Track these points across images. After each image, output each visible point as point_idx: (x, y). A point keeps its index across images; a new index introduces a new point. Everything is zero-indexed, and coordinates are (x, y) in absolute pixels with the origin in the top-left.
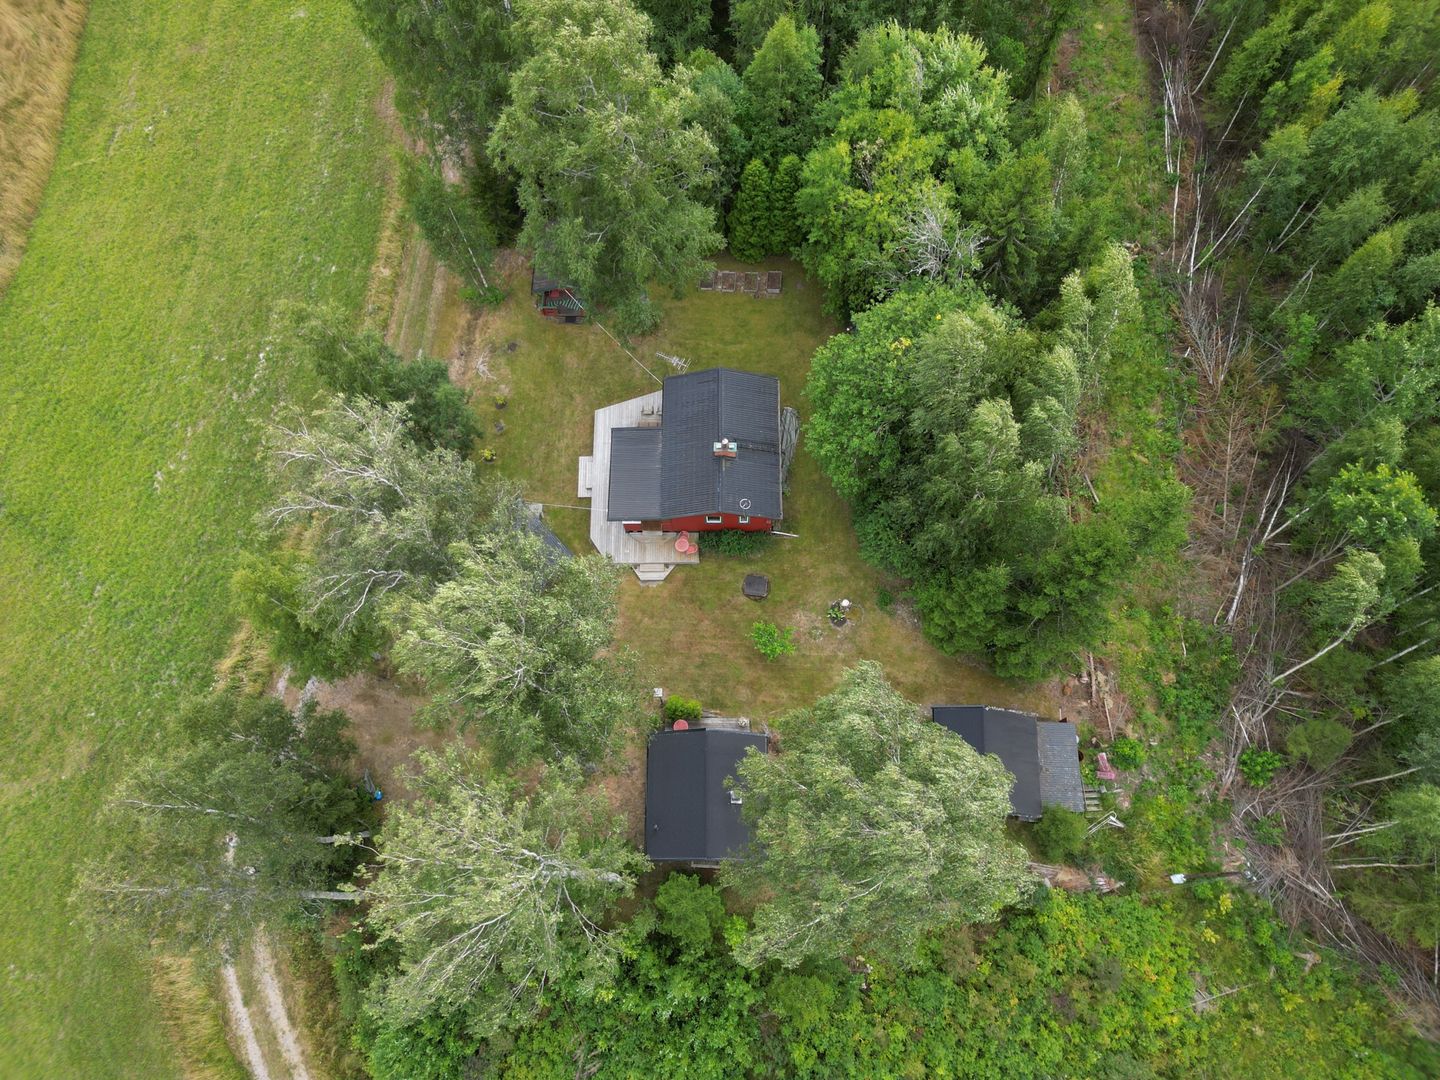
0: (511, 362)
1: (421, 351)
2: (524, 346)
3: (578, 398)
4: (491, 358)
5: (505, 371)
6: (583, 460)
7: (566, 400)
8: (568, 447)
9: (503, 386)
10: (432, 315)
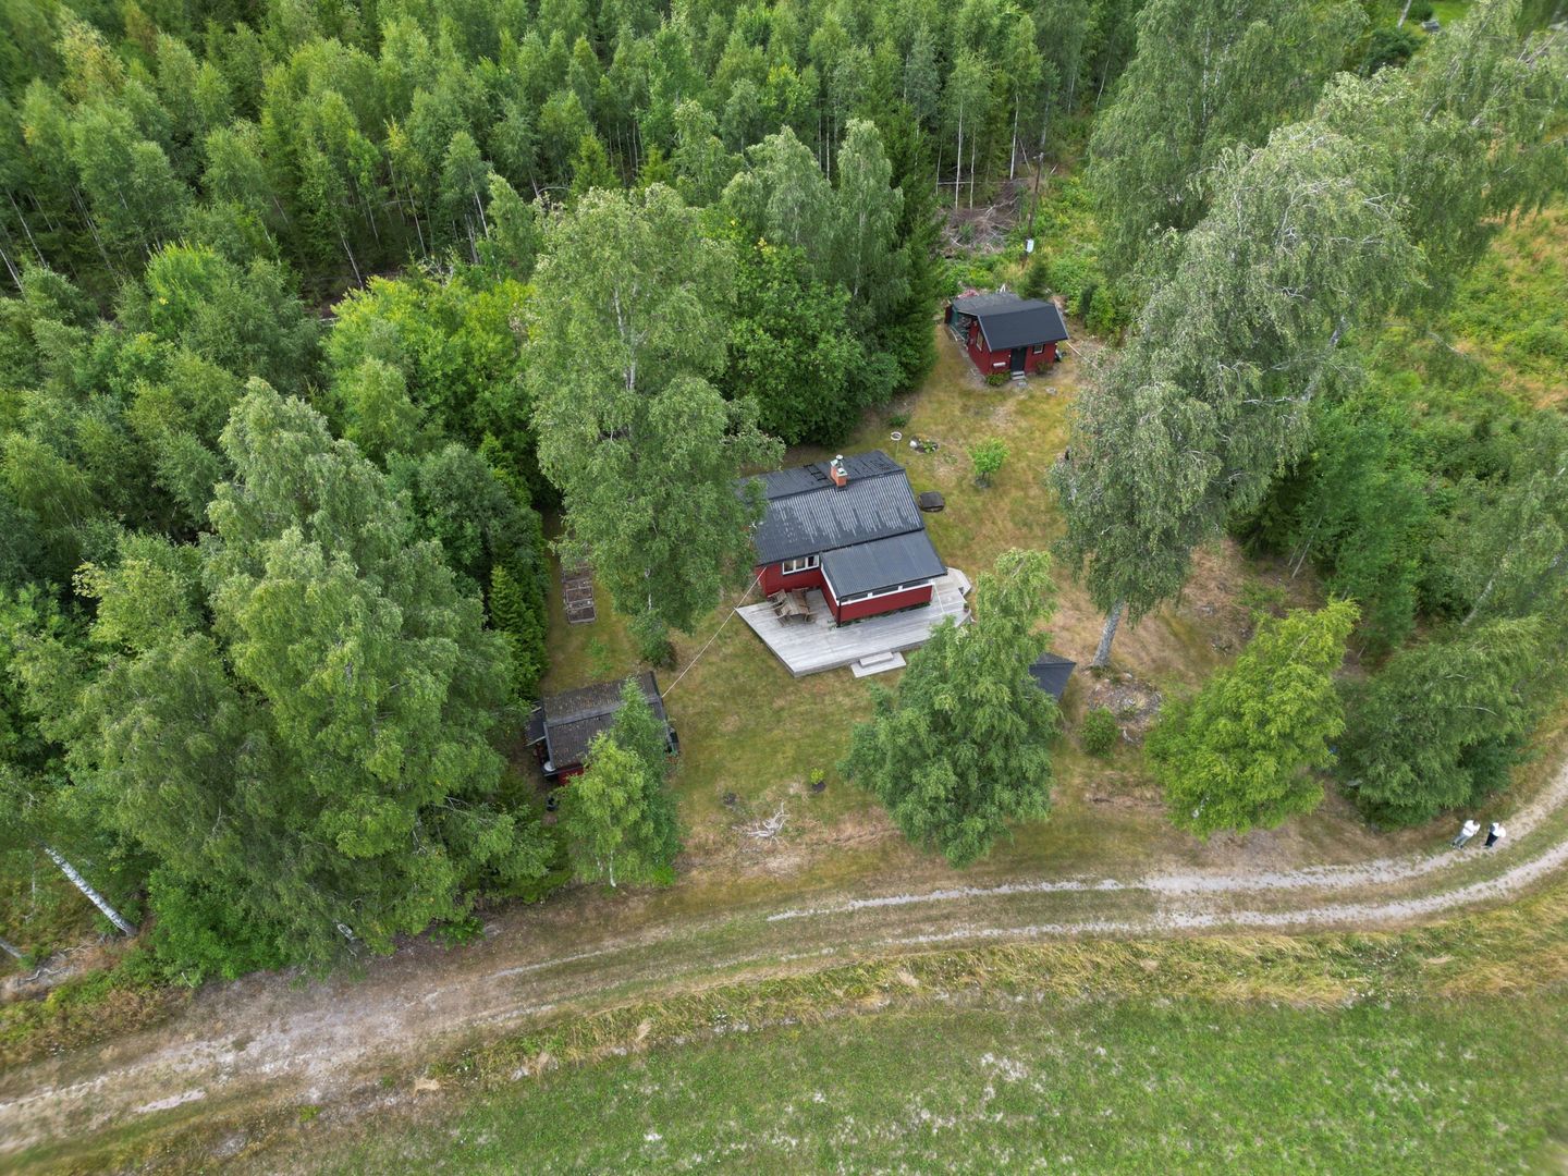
0: (754, 792)
1: (771, 919)
2: (721, 786)
3: (780, 703)
4: (752, 819)
5: (768, 794)
6: (858, 672)
7: (785, 714)
8: (849, 695)
9: (791, 791)
10: (705, 926)
